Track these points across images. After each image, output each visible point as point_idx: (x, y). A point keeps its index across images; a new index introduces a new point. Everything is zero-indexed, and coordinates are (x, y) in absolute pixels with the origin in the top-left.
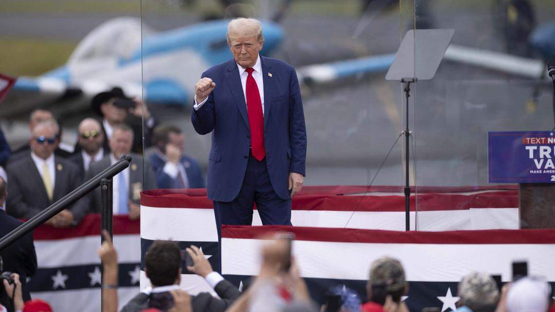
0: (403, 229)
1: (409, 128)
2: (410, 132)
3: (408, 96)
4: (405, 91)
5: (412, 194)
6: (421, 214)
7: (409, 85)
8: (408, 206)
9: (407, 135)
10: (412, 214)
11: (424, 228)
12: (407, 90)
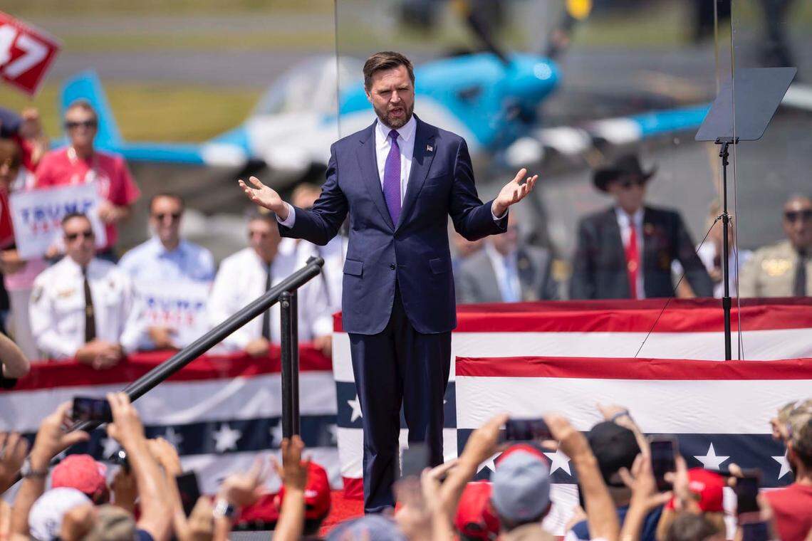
0: (721, 357)
1: (728, 211)
2: (729, 216)
3: (725, 163)
4: (721, 156)
5: (733, 310)
6: (746, 335)
7: (726, 149)
8: (727, 324)
9: (726, 220)
10: (734, 335)
11: (751, 356)
12: (724, 155)
